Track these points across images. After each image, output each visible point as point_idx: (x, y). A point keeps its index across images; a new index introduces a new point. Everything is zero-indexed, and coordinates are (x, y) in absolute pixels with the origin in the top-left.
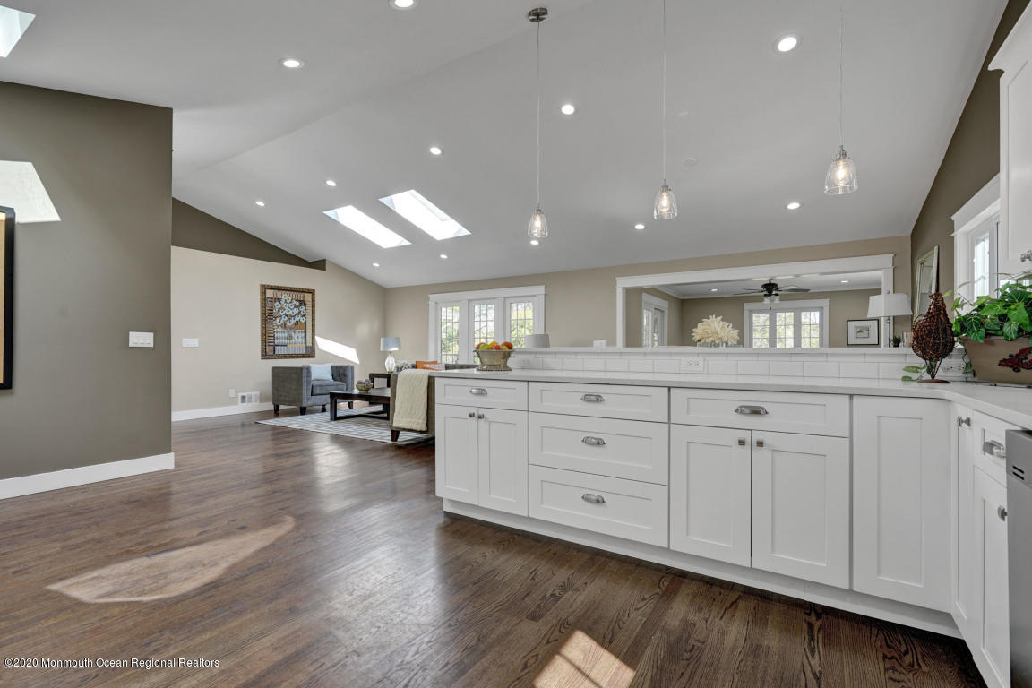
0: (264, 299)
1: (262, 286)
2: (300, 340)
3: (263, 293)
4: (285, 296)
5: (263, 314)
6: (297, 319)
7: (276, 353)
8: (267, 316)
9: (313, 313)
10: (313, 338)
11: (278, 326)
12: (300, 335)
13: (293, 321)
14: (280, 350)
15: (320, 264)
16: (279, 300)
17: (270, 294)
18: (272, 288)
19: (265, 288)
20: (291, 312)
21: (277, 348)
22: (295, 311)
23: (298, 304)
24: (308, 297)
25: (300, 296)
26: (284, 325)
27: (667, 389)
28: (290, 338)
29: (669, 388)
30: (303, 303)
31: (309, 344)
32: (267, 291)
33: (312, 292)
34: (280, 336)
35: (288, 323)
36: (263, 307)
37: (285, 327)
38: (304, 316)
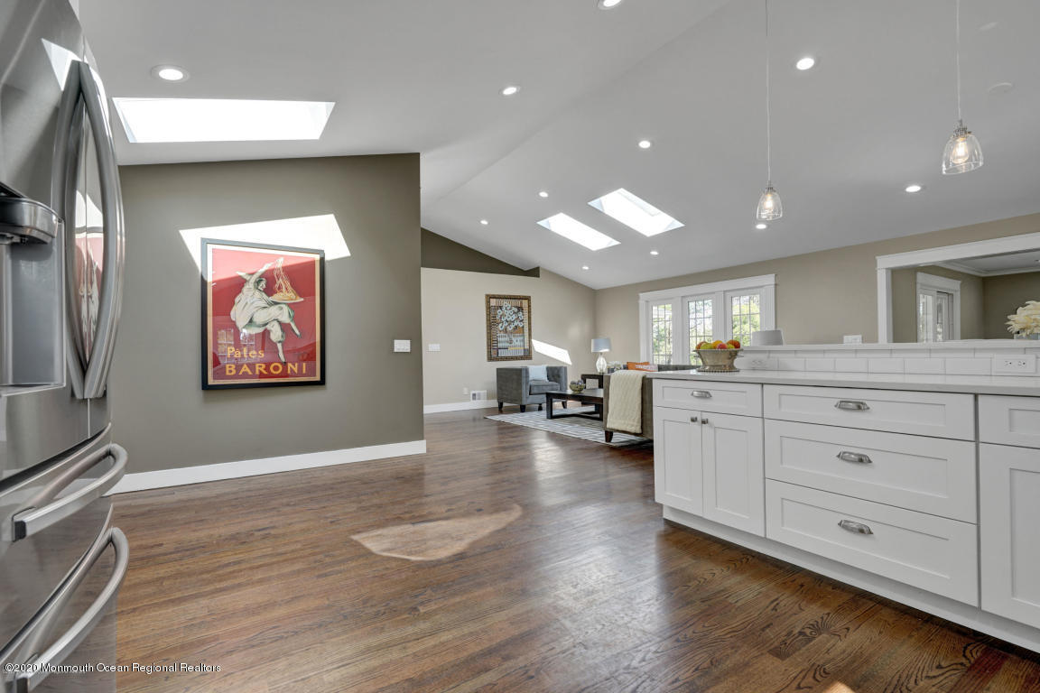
0: (489, 307)
1: (487, 296)
2: (518, 343)
3: (488, 303)
4: (505, 303)
5: (488, 320)
6: (516, 324)
7: (500, 355)
8: (492, 323)
9: (530, 318)
10: (530, 341)
11: (501, 331)
12: (518, 339)
13: (512, 326)
14: (502, 353)
15: (534, 272)
16: (501, 307)
17: (493, 302)
18: (494, 297)
19: (489, 297)
20: (510, 318)
21: (500, 351)
22: (514, 317)
23: (516, 310)
24: (525, 303)
25: (518, 303)
26: (505, 331)
27: (972, 396)
28: (511, 342)
29: (976, 396)
30: (520, 309)
31: (527, 347)
32: (491, 300)
33: (528, 298)
34: (503, 340)
35: (509, 329)
36: (488, 314)
37: (506, 332)
38: (522, 321)
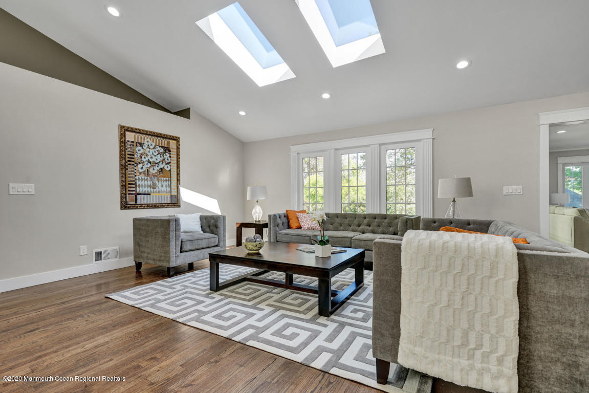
0: (123, 142)
1: (121, 127)
2: (164, 189)
3: (122, 135)
4: (147, 140)
5: (122, 157)
6: (161, 166)
7: (139, 202)
8: (127, 161)
9: (178, 161)
10: (178, 188)
11: (140, 173)
12: (165, 184)
13: (157, 168)
14: (142, 200)
15: (184, 113)
16: (141, 144)
17: (130, 136)
18: (132, 130)
19: (124, 130)
20: (154, 159)
21: (139, 197)
22: (159, 158)
23: (162, 150)
24: (173, 144)
25: (165, 142)
26: (147, 172)
28: (154, 187)
30: (167, 150)
31: (174, 193)
32: (127, 133)
33: (177, 139)
34: (143, 185)
35: (152, 171)
36: (123, 150)
37: (148, 175)
38: (168, 163)
